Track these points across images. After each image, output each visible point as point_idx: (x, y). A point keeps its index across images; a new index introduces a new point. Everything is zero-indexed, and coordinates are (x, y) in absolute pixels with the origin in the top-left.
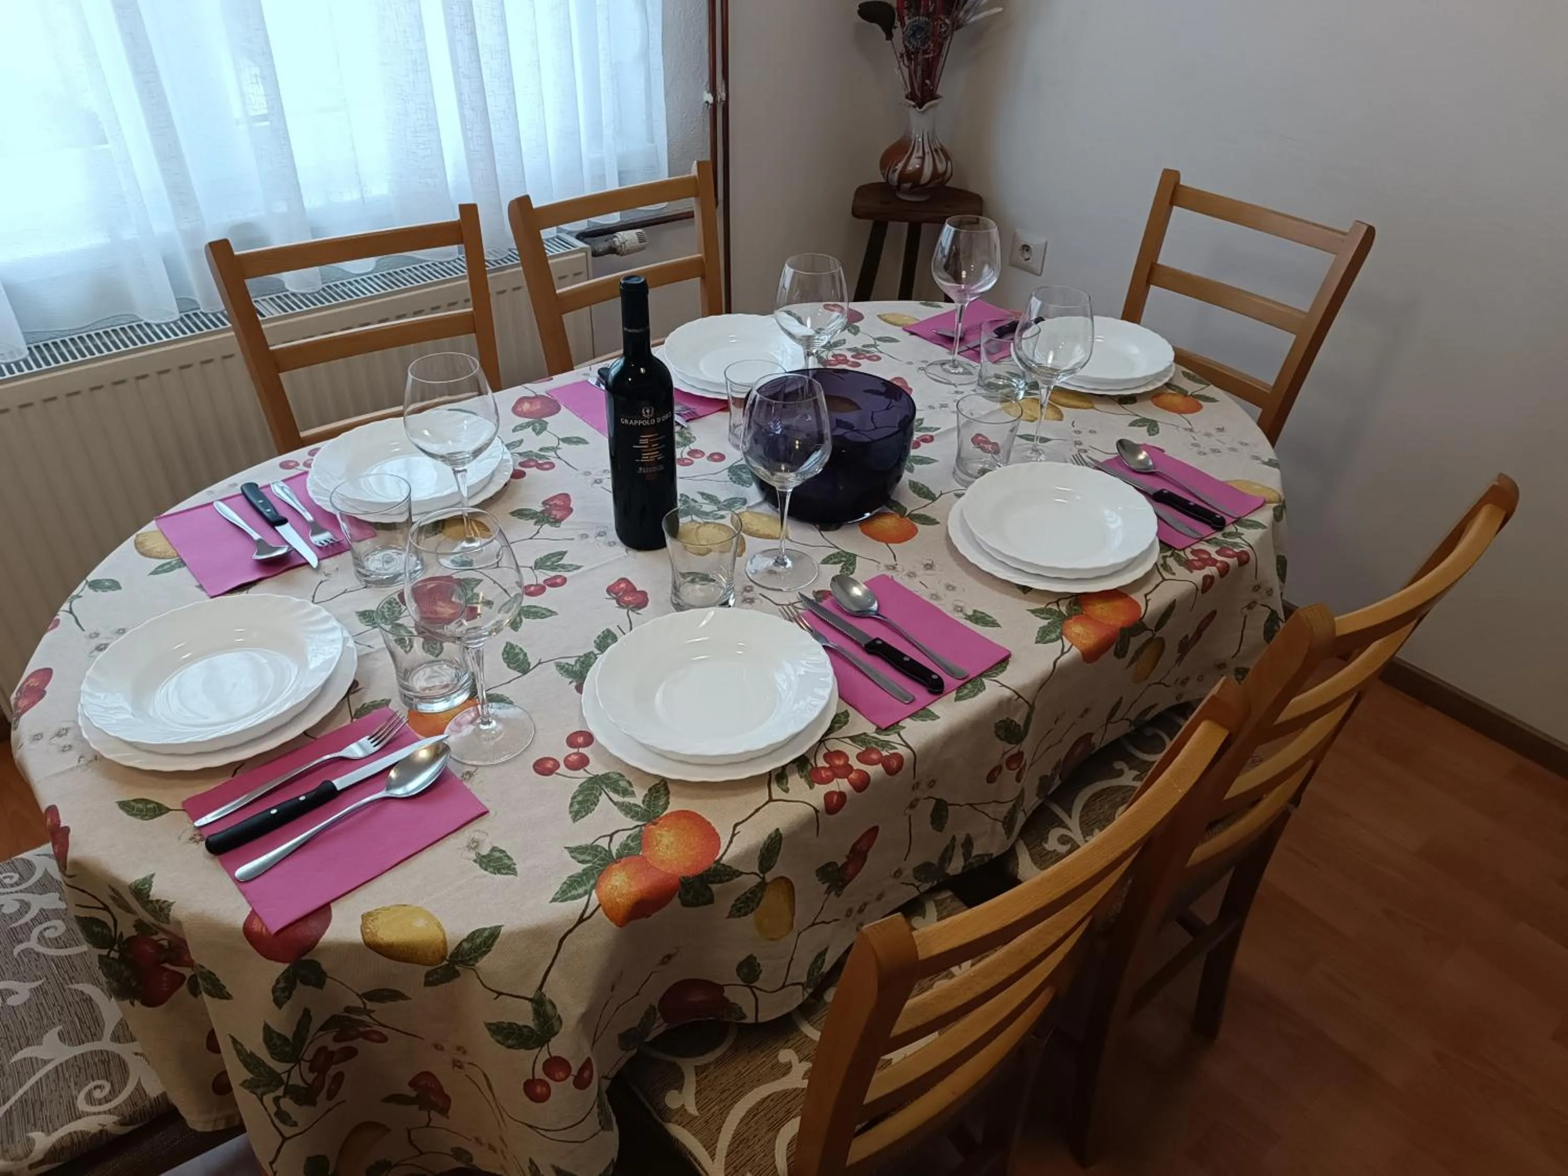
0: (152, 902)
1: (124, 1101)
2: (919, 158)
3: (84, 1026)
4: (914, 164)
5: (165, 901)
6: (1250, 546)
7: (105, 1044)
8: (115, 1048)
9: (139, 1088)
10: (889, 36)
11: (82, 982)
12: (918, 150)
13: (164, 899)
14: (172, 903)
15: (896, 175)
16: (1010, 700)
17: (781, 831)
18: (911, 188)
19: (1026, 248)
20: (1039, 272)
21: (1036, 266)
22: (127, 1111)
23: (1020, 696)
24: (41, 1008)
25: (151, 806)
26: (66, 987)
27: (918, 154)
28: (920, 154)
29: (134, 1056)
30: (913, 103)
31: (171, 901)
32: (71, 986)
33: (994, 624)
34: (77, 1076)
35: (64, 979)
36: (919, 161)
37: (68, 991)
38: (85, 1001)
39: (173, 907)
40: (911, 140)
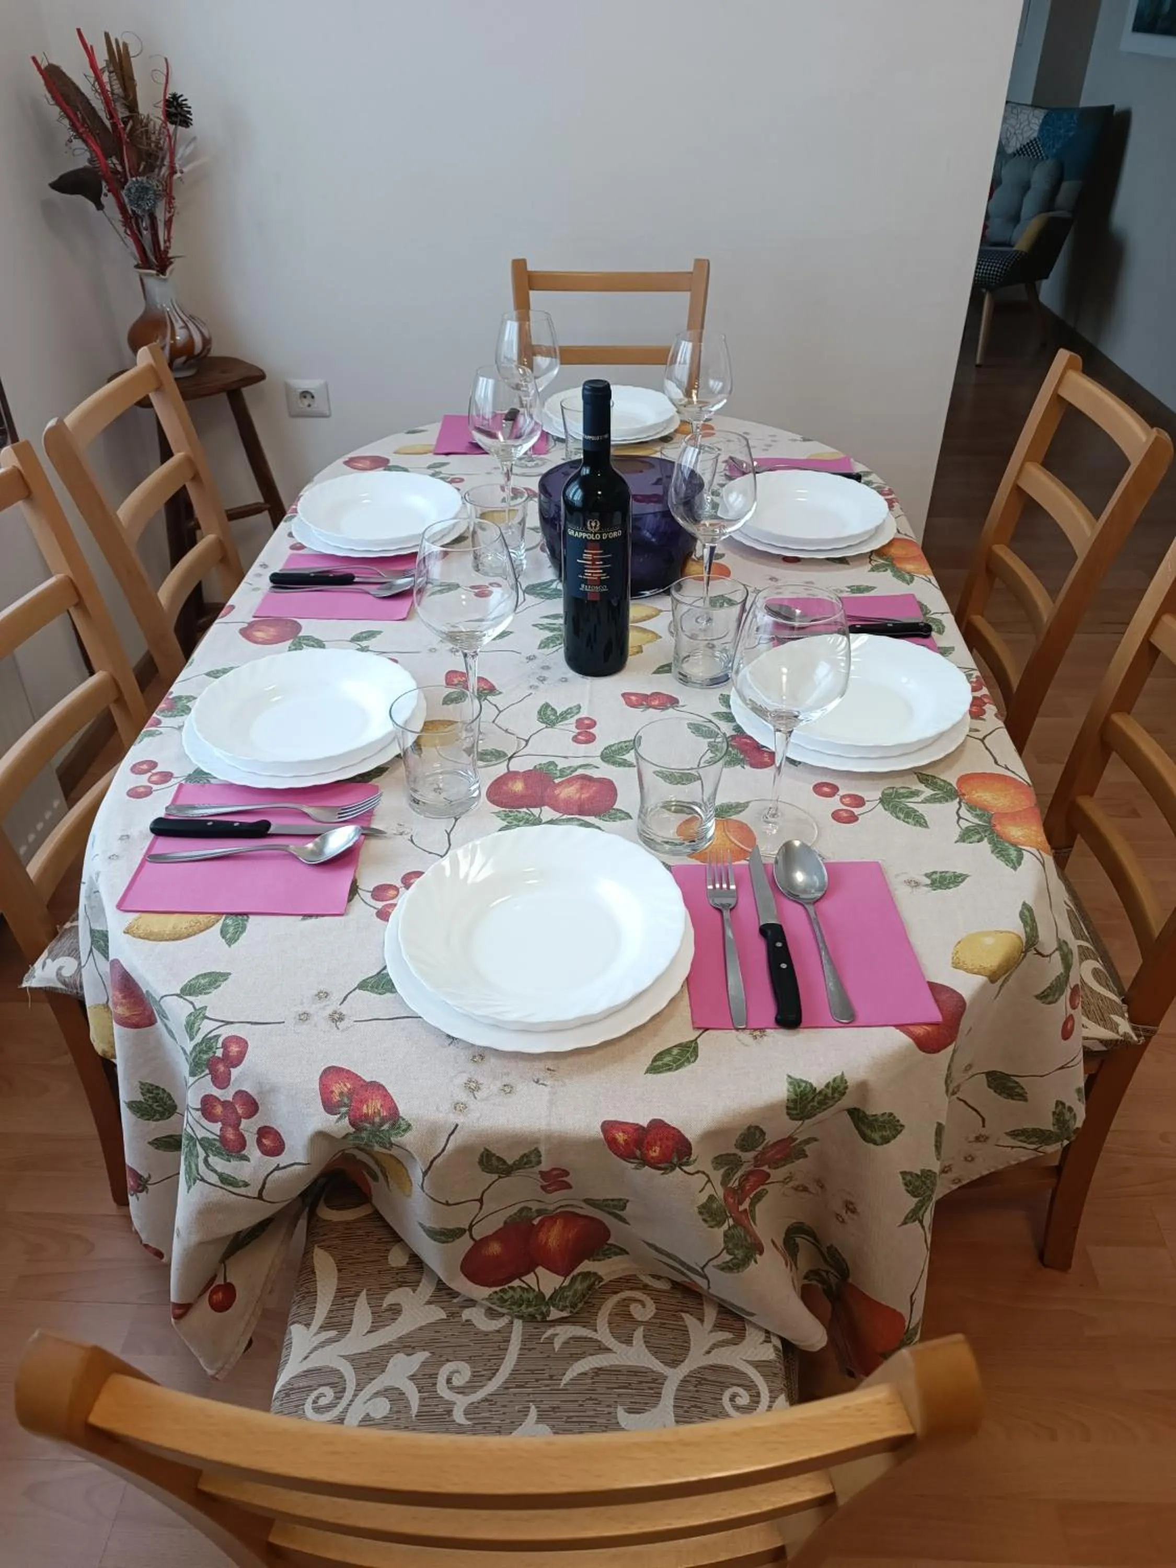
0: (820, 1092)
1: (767, 1382)
2: (182, 328)
3: (634, 1386)
4: (181, 336)
5: (834, 1080)
7: (674, 1377)
8: (684, 1370)
9: (759, 1365)
10: (100, 206)
11: (566, 1370)
12: (177, 321)
13: (830, 1079)
14: (843, 1074)
18: (185, 362)
19: (305, 394)
20: (327, 413)
21: (324, 409)
22: (780, 1383)
24: (574, 1419)
25: (675, 1051)
26: (561, 1387)
27: (178, 325)
28: (181, 324)
29: (708, 1356)
30: (154, 272)
31: (840, 1074)
32: (564, 1382)
33: (872, 588)
34: (705, 1412)
35: (547, 1386)
36: (184, 332)
37: (568, 1387)
38: (597, 1374)
39: (847, 1077)
40: (163, 312)
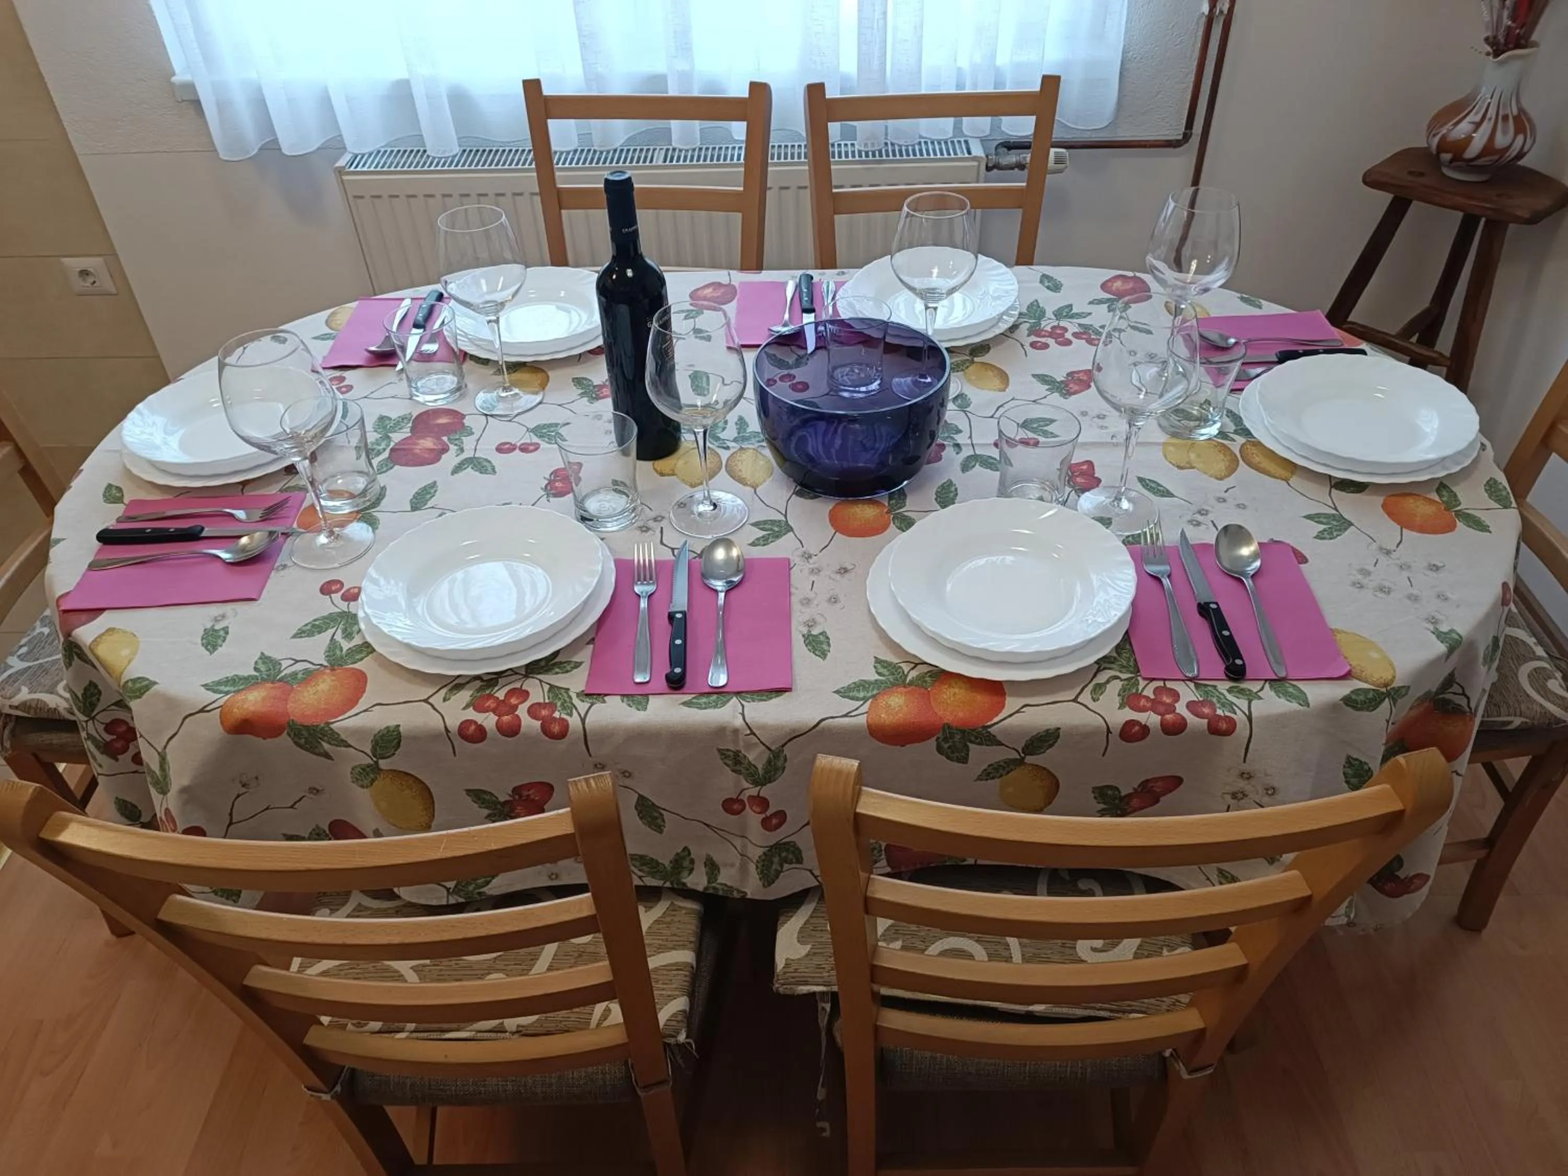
2: (1474, 122)
4: (1465, 130)
6: (1250, 718)
15: (1436, 140)
16: (736, 731)
17: (401, 729)
23: (753, 733)
28: (1477, 120)
36: (1471, 127)
40: (1471, 101)
